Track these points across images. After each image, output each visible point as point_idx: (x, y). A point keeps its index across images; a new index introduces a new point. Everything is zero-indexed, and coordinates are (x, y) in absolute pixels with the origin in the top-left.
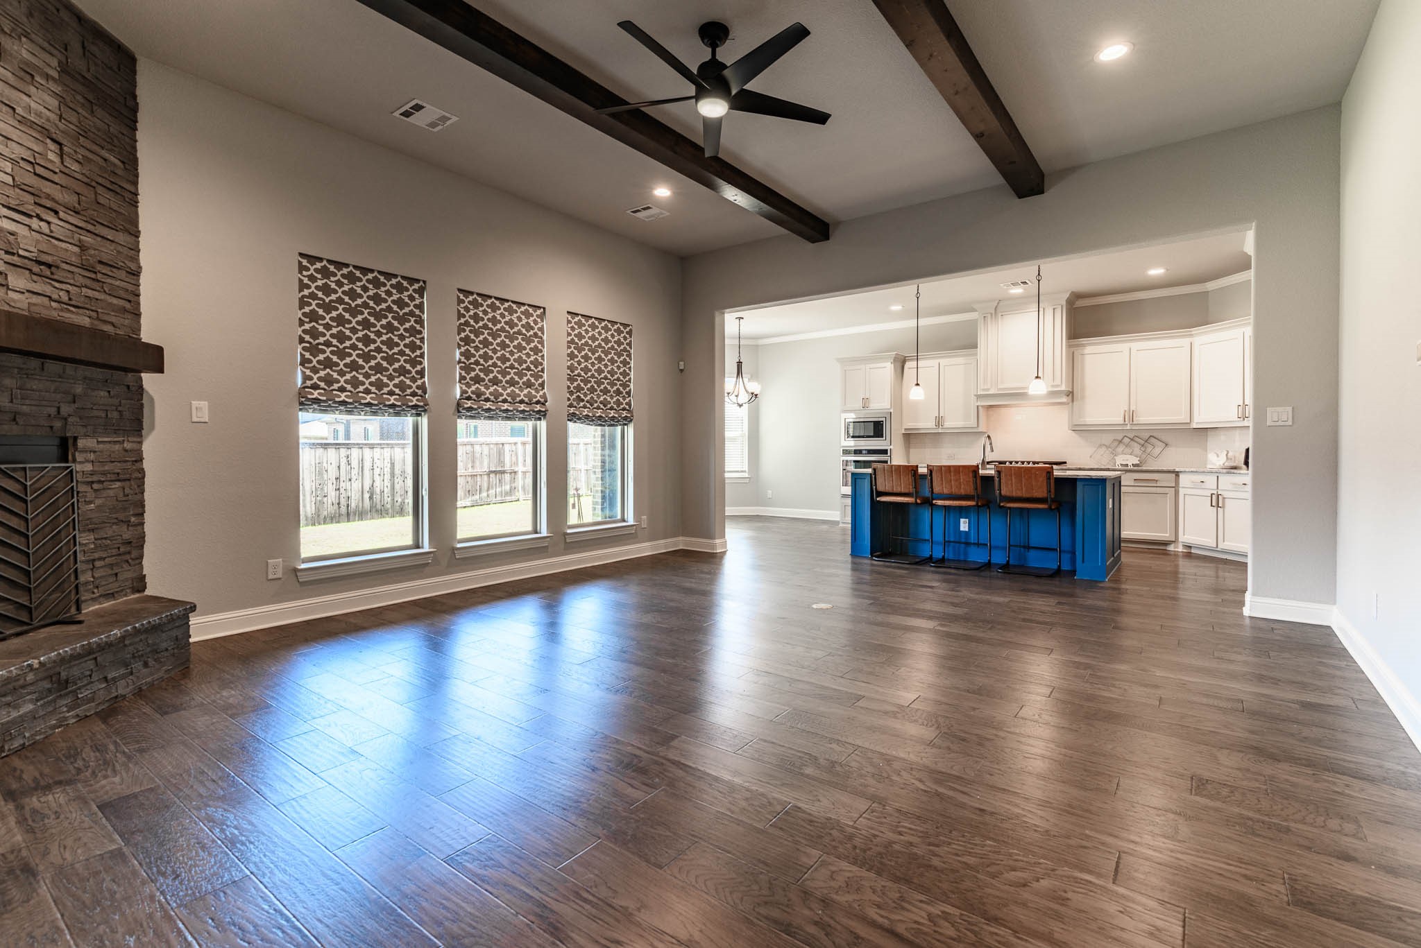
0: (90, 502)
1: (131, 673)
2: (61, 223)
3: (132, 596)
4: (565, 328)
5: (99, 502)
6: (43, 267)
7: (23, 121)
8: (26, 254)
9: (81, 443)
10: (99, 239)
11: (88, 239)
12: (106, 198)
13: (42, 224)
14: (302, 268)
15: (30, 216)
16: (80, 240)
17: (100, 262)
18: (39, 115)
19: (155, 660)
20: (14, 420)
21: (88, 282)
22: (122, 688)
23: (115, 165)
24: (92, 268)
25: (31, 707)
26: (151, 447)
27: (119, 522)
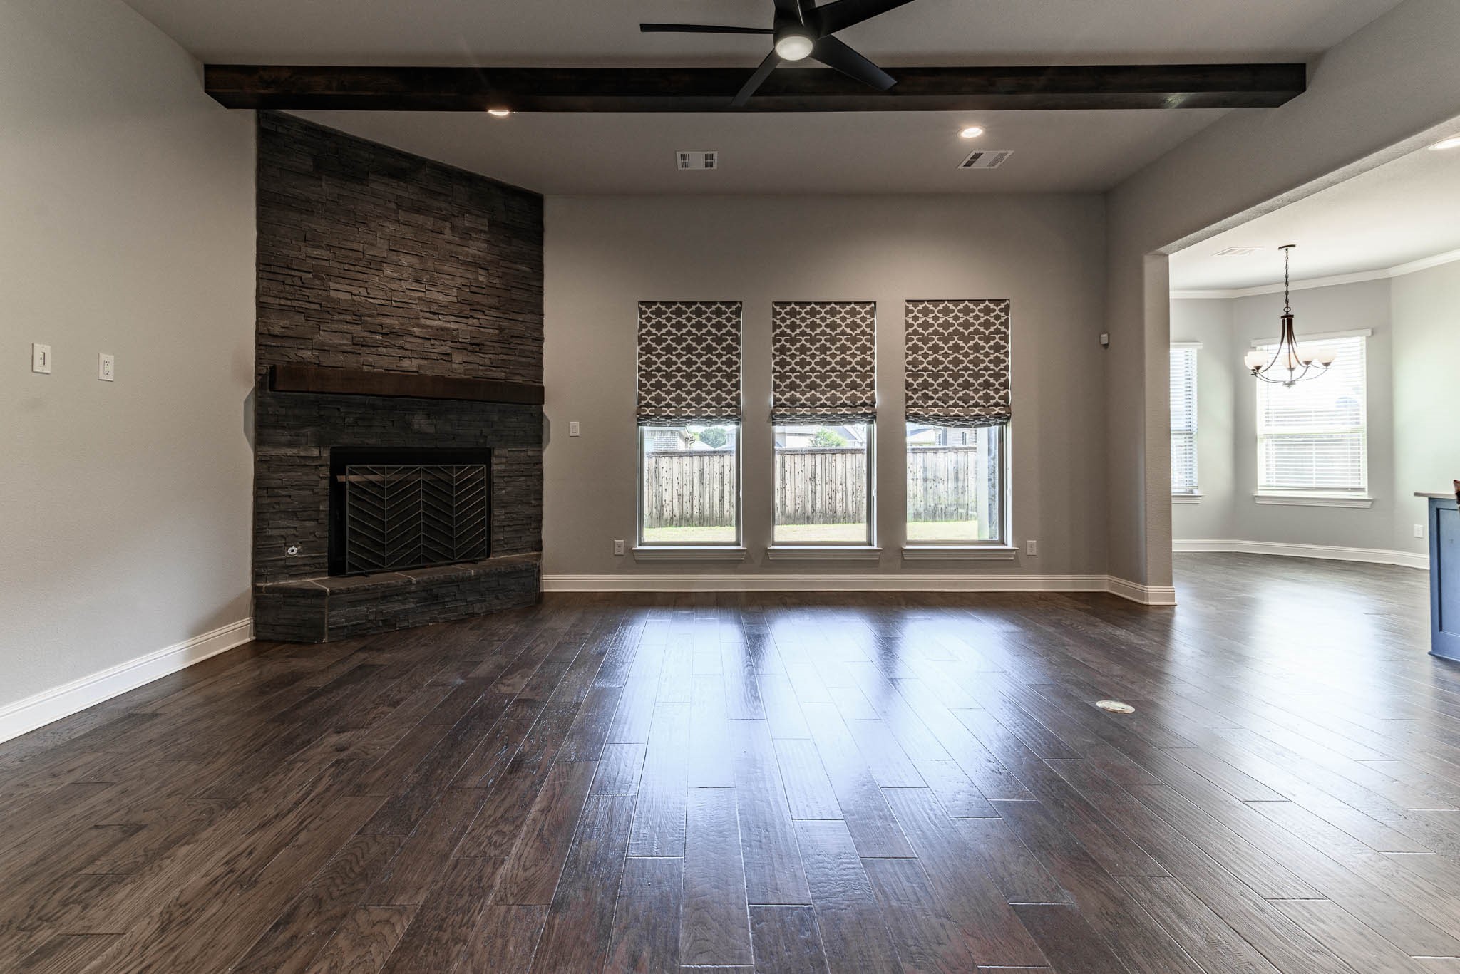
0: (501, 489)
1: (485, 601)
2: (486, 318)
3: (532, 553)
4: (902, 318)
5: (509, 489)
6: (476, 346)
7: (464, 263)
8: (463, 340)
9: (496, 452)
10: (513, 322)
11: (504, 323)
12: (520, 295)
13: (475, 321)
14: (642, 312)
15: (467, 318)
16: (500, 325)
17: (512, 336)
18: (474, 256)
19: (505, 596)
20: (454, 438)
21: (505, 350)
22: (477, 608)
23: (525, 272)
24: (506, 340)
25: (413, 605)
26: (548, 455)
27: (523, 503)
